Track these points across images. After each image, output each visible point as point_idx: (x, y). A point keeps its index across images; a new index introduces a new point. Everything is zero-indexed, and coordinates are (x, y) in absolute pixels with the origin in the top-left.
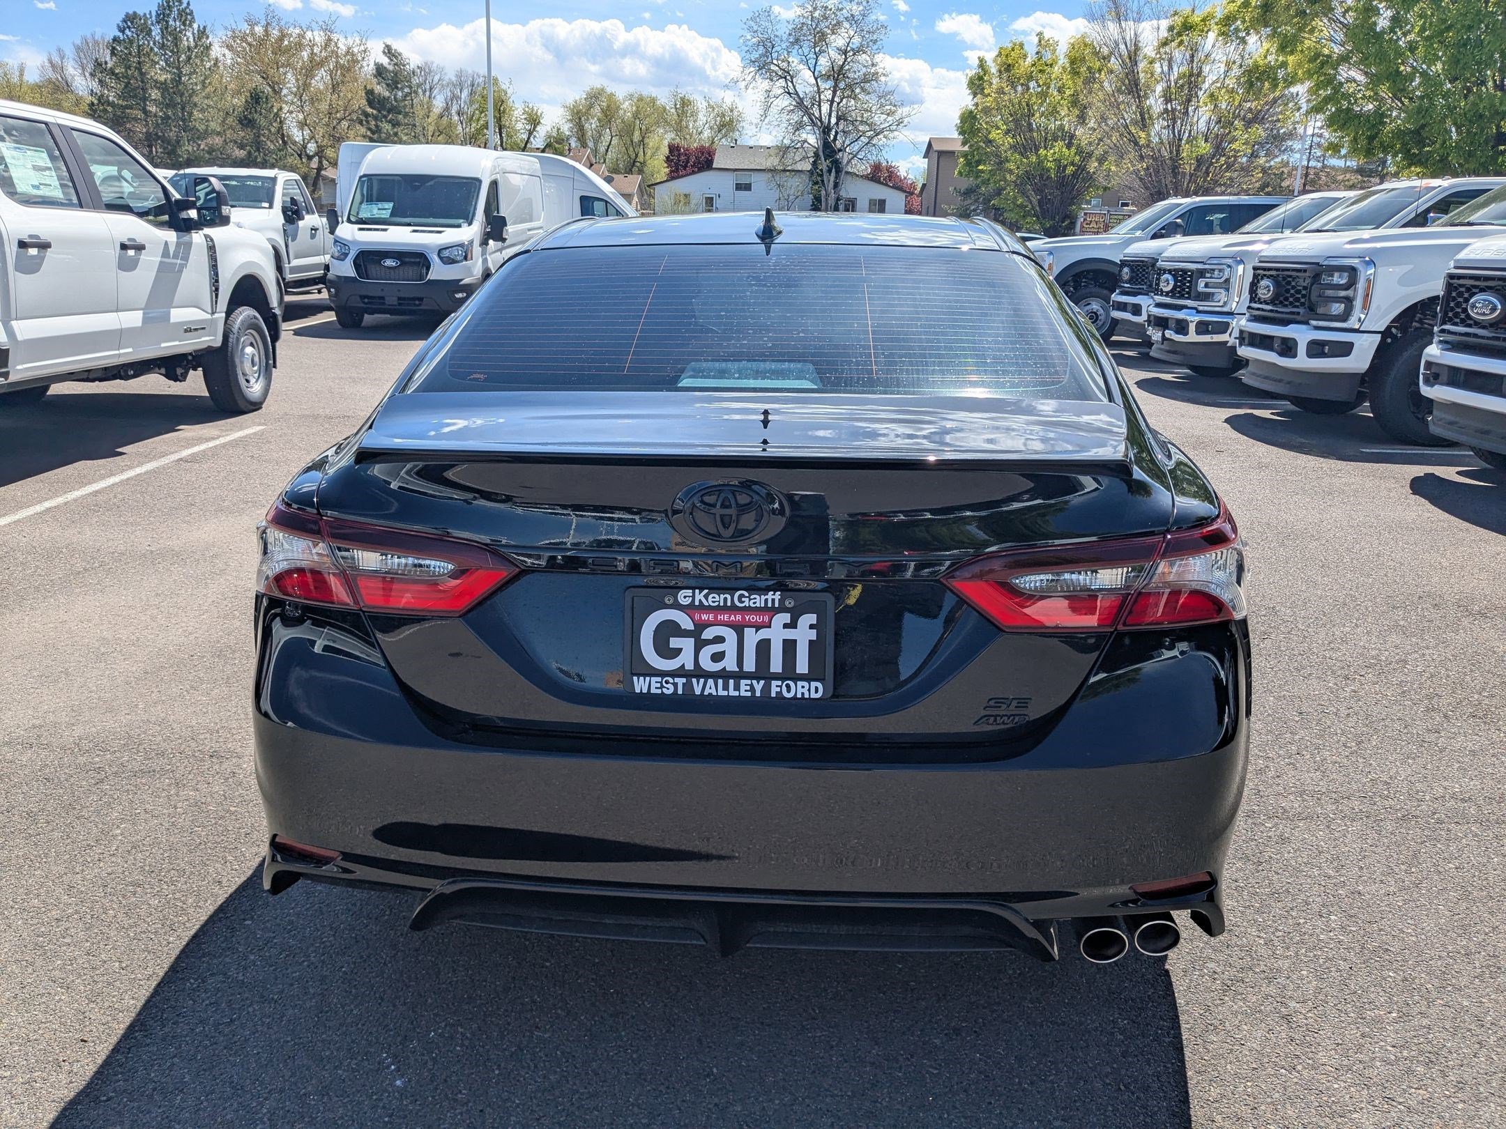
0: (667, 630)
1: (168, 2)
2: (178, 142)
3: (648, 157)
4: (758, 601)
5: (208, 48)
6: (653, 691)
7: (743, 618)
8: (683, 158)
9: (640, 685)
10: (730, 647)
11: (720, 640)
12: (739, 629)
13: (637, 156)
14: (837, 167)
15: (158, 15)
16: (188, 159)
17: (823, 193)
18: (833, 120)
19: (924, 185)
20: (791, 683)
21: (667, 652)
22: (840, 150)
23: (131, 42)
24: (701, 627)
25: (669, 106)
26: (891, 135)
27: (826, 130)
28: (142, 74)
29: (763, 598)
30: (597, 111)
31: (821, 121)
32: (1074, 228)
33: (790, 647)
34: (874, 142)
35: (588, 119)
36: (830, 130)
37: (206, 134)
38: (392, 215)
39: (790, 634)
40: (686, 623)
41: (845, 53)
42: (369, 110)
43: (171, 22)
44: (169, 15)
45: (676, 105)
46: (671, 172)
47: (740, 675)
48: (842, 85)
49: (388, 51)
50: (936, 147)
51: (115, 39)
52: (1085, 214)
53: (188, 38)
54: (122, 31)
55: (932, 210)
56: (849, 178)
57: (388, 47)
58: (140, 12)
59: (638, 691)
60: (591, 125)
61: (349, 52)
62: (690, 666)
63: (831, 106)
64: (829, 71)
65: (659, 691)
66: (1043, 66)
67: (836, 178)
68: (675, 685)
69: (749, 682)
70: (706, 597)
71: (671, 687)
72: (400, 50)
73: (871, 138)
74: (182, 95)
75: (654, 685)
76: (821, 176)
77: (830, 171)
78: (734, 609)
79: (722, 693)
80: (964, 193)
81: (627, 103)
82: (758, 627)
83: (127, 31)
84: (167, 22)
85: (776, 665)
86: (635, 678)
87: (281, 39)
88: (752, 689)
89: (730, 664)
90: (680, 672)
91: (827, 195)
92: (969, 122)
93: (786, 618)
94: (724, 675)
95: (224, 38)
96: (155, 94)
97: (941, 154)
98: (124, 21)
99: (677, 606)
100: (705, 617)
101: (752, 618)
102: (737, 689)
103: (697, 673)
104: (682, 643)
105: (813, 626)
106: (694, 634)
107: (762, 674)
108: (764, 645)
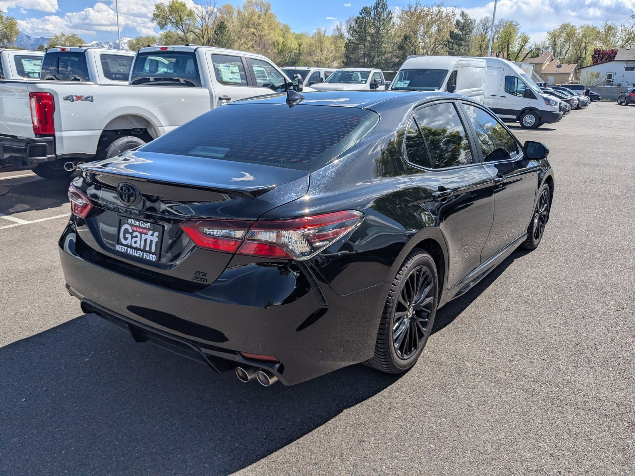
0: (126, 232)
1: (379, 2)
2: (374, 57)
3: (587, 55)
5: (391, 18)
7: (142, 230)
8: (601, 55)
10: (138, 239)
11: (136, 237)
12: (141, 233)
13: (581, 55)
15: (374, 7)
16: (377, 63)
20: (149, 255)
21: (125, 238)
23: (363, 18)
24: (133, 231)
25: (602, 31)
28: (366, 31)
29: (146, 225)
30: (564, 34)
33: (151, 241)
35: (559, 38)
37: (385, 53)
38: (409, 86)
39: (152, 238)
40: (130, 231)
42: (450, 40)
43: (379, 9)
44: (378, 7)
45: (605, 29)
46: (594, 62)
47: (139, 249)
49: (463, 15)
51: (358, 18)
53: (384, 15)
54: (361, 14)
57: (463, 13)
58: (368, 7)
59: (117, 249)
60: (560, 41)
61: (447, 15)
69: (140, 252)
70: (134, 222)
71: (124, 250)
72: (468, 13)
74: (378, 38)
75: (120, 248)
78: (140, 227)
79: (133, 254)
81: (580, 30)
82: (146, 234)
83: (363, 14)
84: (377, 9)
85: (147, 249)
86: (118, 245)
87: (420, 13)
88: (140, 255)
90: (127, 245)
93: (151, 232)
94: (135, 248)
95: (399, 14)
96: (369, 38)
98: (362, 10)
99: (129, 224)
100: (134, 229)
101: (144, 231)
102: (137, 253)
103: (131, 247)
104: (128, 236)
105: (157, 237)
106: (131, 233)
107: (144, 251)
108: (146, 240)
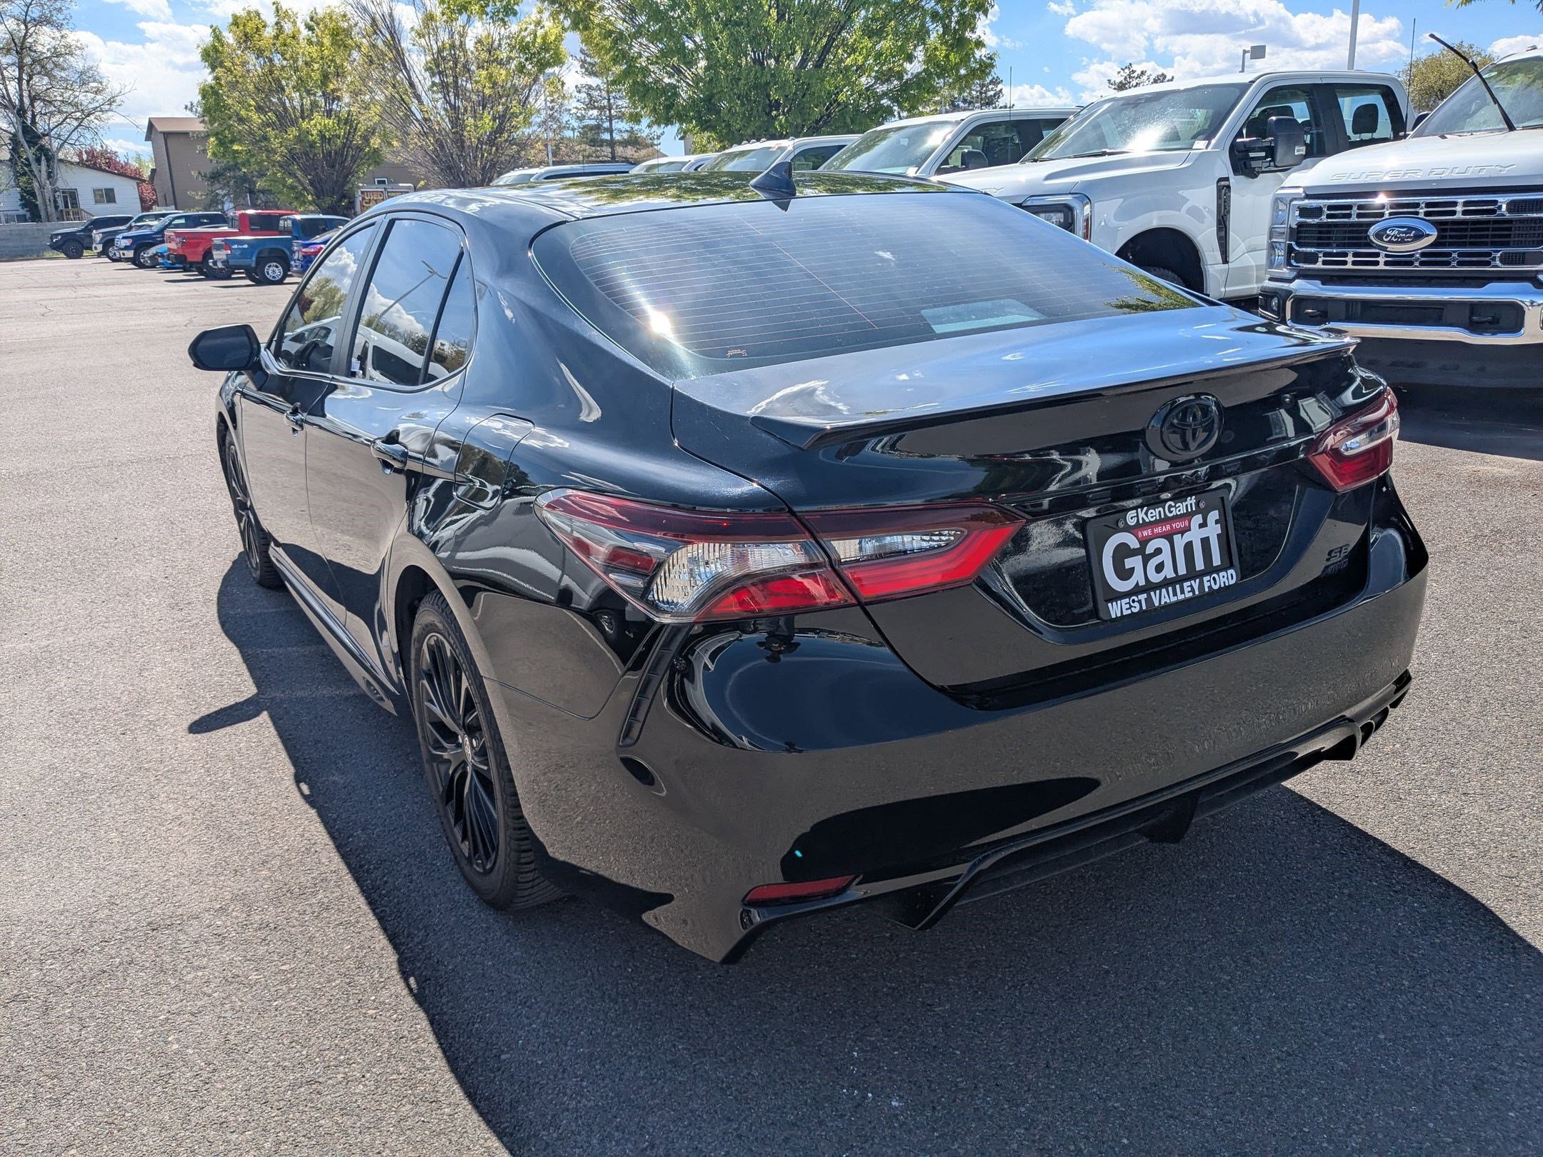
0: (1123, 552)
4: (1181, 508)
6: (1126, 612)
7: (1171, 527)
9: (1115, 610)
10: (1165, 556)
11: (1158, 551)
12: (1169, 537)
14: (46, 155)
17: (36, 185)
18: (27, 101)
19: (153, 171)
20: (1215, 575)
21: (1124, 574)
22: (44, 135)
24: (1144, 543)
26: (104, 116)
27: (21, 112)
29: (1184, 504)
31: (10, 100)
32: (354, 208)
33: (1205, 542)
34: (85, 122)
36: (25, 112)
39: (1204, 533)
40: (1134, 543)
41: (25, 23)
47: (1179, 580)
48: (28, 60)
50: (160, 128)
52: (362, 193)
55: (170, 198)
56: (62, 165)
59: (1114, 616)
62: (1142, 583)
63: (20, 83)
64: (8, 44)
65: (1129, 612)
66: (284, 41)
67: (48, 166)
68: (1140, 602)
69: (1188, 583)
70: (1146, 514)
71: (1136, 604)
73: (80, 120)
75: (1125, 607)
76: (29, 165)
77: (38, 161)
78: (1166, 520)
79: (1174, 599)
80: (211, 178)
82: (1182, 532)
85: (1200, 565)
86: (1110, 605)
88: (1192, 589)
89: (1168, 572)
90: (1137, 590)
91: (42, 187)
92: (212, 100)
93: (1198, 519)
94: (1166, 583)
97: (167, 135)
99: (1128, 529)
100: (1145, 533)
101: (1178, 525)
102: (1182, 592)
103: (1149, 587)
104: (1134, 562)
105: (1217, 522)
106: (1140, 551)
107: (1192, 574)
108: (1189, 547)
